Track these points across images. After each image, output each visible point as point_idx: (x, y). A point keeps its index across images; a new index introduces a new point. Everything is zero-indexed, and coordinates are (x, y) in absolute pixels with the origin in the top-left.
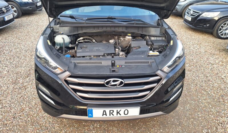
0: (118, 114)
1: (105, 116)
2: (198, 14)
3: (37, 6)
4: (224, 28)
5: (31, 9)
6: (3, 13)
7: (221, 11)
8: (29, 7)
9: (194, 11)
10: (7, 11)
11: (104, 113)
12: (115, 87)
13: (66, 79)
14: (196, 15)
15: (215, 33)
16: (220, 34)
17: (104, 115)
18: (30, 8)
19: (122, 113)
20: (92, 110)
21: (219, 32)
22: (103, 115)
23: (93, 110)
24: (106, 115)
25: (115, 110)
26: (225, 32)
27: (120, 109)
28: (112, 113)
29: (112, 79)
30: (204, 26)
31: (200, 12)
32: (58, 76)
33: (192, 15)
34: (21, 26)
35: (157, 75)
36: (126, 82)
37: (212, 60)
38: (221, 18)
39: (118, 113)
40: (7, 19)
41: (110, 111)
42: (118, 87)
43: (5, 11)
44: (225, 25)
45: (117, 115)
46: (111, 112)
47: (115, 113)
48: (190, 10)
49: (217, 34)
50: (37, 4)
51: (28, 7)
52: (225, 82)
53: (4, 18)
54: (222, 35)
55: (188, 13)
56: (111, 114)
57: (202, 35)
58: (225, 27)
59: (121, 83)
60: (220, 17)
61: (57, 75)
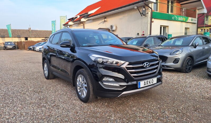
0: (150, 83)
13: (126, 67)
20: (140, 82)
25: (148, 80)
27: (150, 80)
42: (148, 67)
46: (147, 82)
59: (149, 64)
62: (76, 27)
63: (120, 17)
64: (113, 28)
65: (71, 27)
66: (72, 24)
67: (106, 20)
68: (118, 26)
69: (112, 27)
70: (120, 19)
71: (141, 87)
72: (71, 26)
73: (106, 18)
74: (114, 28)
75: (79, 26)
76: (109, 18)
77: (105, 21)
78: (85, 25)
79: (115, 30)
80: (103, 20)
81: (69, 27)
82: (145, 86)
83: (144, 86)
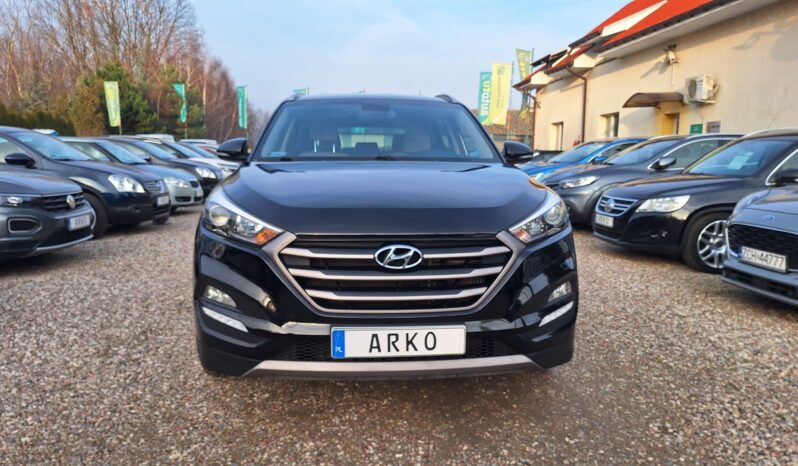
0: (410, 346)
1: (375, 351)
2: (629, 206)
3: (155, 205)
4: (711, 240)
5: (138, 211)
6: (68, 208)
7: (691, 195)
8: (134, 206)
9: (617, 201)
10: (77, 206)
11: (375, 344)
12: (401, 268)
13: (283, 252)
14: (626, 210)
15: (688, 256)
16: (704, 259)
17: (373, 350)
18: (137, 208)
19: (419, 342)
20: (343, 332)
21: (701, 252)
22: (370, 351)
23: (346, 333)
24: (380, 351)
25: (403, 332)
26: (718, 252)
27: (415, 332)
28: (393, 343)
29: (393, 248)
30: (653, 236)
31: (636, 201)
32: (264, 249)
33: (613, 211)
34: (105, 253)
35: (499, 243)
36: (426, 256)
37: (682, 310)
38: (696, 211)
39: (409, 342)
40: (74, 225)
41: (389, 335)
42: (407, 267)
43: (73, 205)
44: (713, 232)
45: (407, 350)
46: (393, 338)
47: (401, 344)
48: (607, 199)
49: (697, 257)
50: (156, 201)
51: (129, 208)
52: (718, 348)
53: (67, 221)
54: (711, 260)
55: (602, 208)
56: (392, 346)
57: (654, 266)
58: (715, 237)
59: (416, 256)
60: (692, 210)
61: (259, 247)
62: (558, 92)
63: (742, 37)
64: (698, 92)
65: (542, 93)
66: (546, 82)
67: (671, 55)
68: (723, 84)
69: (693, 85)
70: (738, 48)
71: (348, 354)
72: (542, 90)
73: (675, 46)
74: (702, 94)
75: (571, 86)
76: (688, 47)
77: (668, 63)
78: (591, 83)
79: (709, 99)
80: (662, 59)
81: (537, 91)
82: (375, 353)
83: (367, 354)
